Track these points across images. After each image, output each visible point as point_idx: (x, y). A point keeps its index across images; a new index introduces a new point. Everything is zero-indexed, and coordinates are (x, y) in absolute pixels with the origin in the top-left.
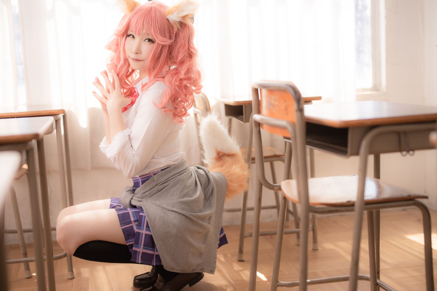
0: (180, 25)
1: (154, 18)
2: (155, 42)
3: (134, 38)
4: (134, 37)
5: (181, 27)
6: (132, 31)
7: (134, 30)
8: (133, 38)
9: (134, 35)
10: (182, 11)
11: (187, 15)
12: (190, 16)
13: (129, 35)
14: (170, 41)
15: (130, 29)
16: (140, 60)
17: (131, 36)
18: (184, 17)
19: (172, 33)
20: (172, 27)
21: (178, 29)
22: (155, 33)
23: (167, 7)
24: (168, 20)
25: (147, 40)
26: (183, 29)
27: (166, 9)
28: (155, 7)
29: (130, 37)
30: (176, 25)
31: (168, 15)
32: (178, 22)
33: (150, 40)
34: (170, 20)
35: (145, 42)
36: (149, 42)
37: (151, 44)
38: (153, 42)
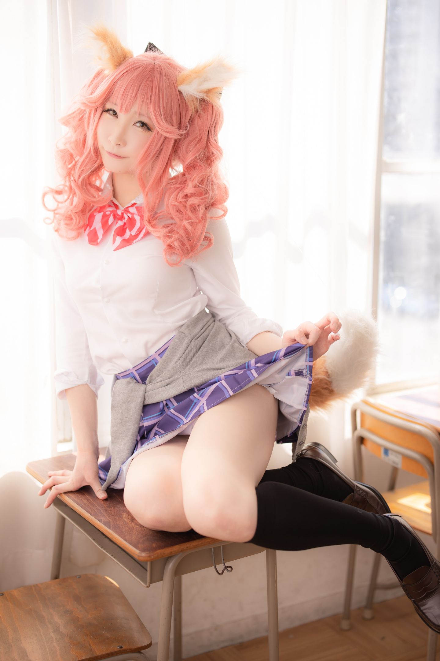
0: (201, 105)
1: (157, 87)
2: (152, 129)
4: (116, 114)
6: (116, 104)
7: (119, 103)
9: (118, 111)
10: (206, 80)
11: (214, 89)
13: (108, 111)
14: (178, 132)
15: (111, 99)
16: (122, 156)
17: (111, 112)
18: (208, 92)
19: (184, 117)
20: (187, 105)
22: (155, 114)
23: (181, 69)
25: (138, 124)
27: (180, 72)
28: (160, 66)
29: (110, 114)
30: (194, 104)
31: (182, 82)
32: (199, 99)
33: (143, 125)
34: (184, 94)
35: (136, 126)
36: (142, 128)
37: (146, 131)
38: (149, 129)
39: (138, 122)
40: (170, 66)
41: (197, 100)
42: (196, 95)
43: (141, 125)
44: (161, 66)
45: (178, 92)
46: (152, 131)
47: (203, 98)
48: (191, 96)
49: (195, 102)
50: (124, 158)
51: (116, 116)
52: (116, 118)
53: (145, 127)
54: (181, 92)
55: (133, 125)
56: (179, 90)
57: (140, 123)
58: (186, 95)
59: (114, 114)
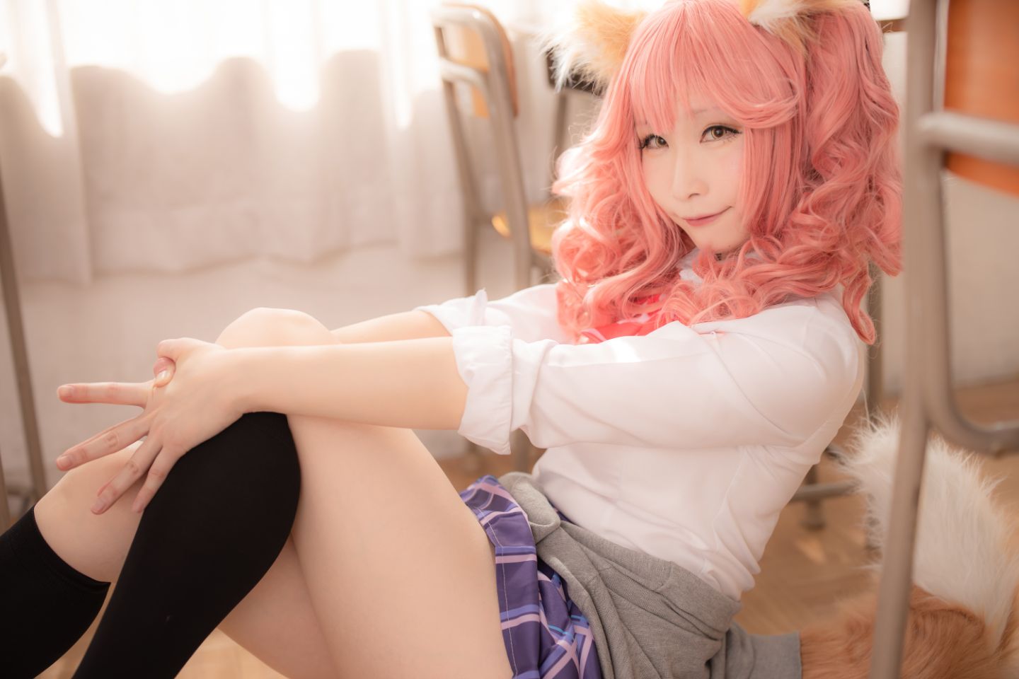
0: (813, 28)
1: (703, 46)
2: (740, 127)
3: (668, 146)
4: (662, 142)
5: (815, 30)
8: (662, 150)
13: (645, 142)
14: (787, 105)
16: (715, 211)
17: (654, 142)
19: (792, 70)
20: (785, 44)
21: (807, 45)
24: (757, 27)
25: (710, 135)
26: (823, 35)
29: (653, 148)
30: (797, 34)
33: (721, 132)
34: (764, 24)
35: (706, 141)
36: (719, 138)
37: (730, 139)
38: (734, 131)
39: (706, 132)
41: (793, 20)
42: (787, 13)
43: (718, 132)
45: (753, 30)
46: (740, 130)
48: (779, 19)
50: (721, 213)
51: (665, 144)
52: (666, 148)
53: (725, 135)
54: (758, 24)
55: (701, 141)
56: (753, 23)
57: (713, 132)
58: (770, 26)
59: (660, 142)
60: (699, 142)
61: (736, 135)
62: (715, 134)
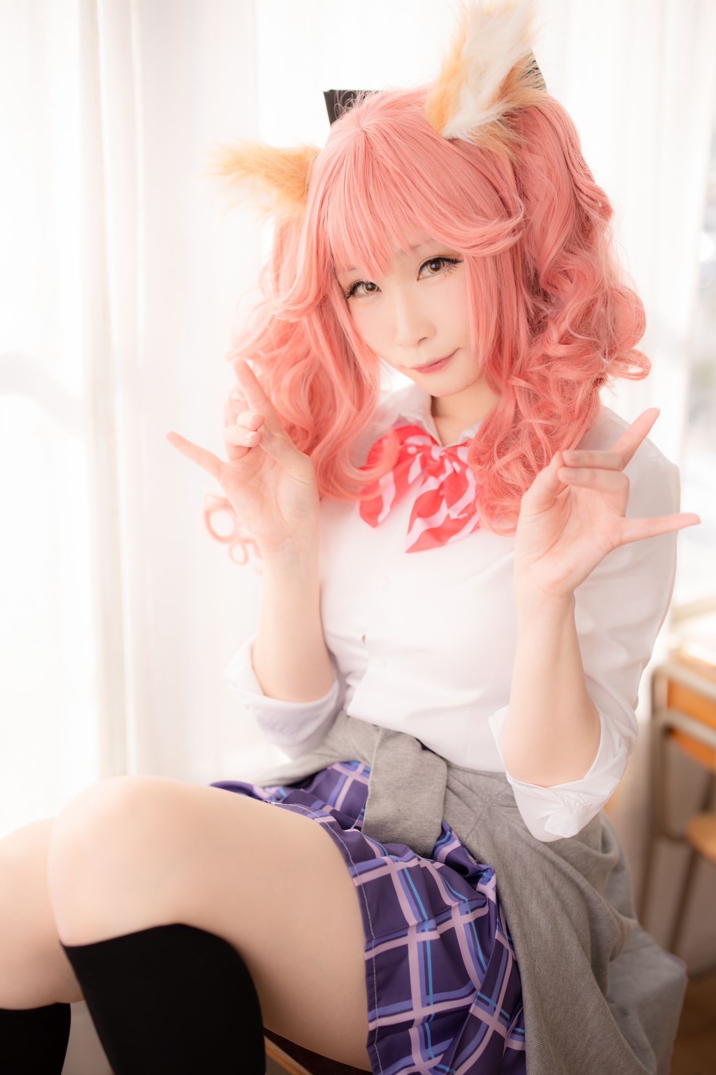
2: (459, 255)
3: (381, 290)
4: (372, 287)
5: (518, 130)
6: (353, 269)
7: (357, 261)
8: (373, 295)
11: (512, 74)
12: (524, 68)
16: (444, 355)
17: (362, 289)
18: (506, 89)
20: (487, 153)
22: (438, 228)
24: (453, 141)
25: (427, 271)
27: (420, 104)
29: (361, 296)
31: (442, 118)
32: (499, 120)
33: (438, 265)
34: (464, 136)
35: (425, 278)
36: (438, 272)
37: (451, 271)
38: (453, 261)
39: (421, 268)
40: (397, 109)
41: (497, 124)
42: (487, 118)
43: (434, 266)
44: (378, 125)
45: (450, 145)
46: (459, 259)
47: (503, 112)
48: (479, 127)
49: (496, 131)
50: (451, 356)
51: (377, 290)
52: (377, 293)
53: (445, 268)
54: (455, 137)
55: (418, 279)
56: (449, 138)
57: (429, 266)
58: (469, 136)
59: (368, 289)
60: (416, 280)
61: (457, 265)
62: (432, 269)
